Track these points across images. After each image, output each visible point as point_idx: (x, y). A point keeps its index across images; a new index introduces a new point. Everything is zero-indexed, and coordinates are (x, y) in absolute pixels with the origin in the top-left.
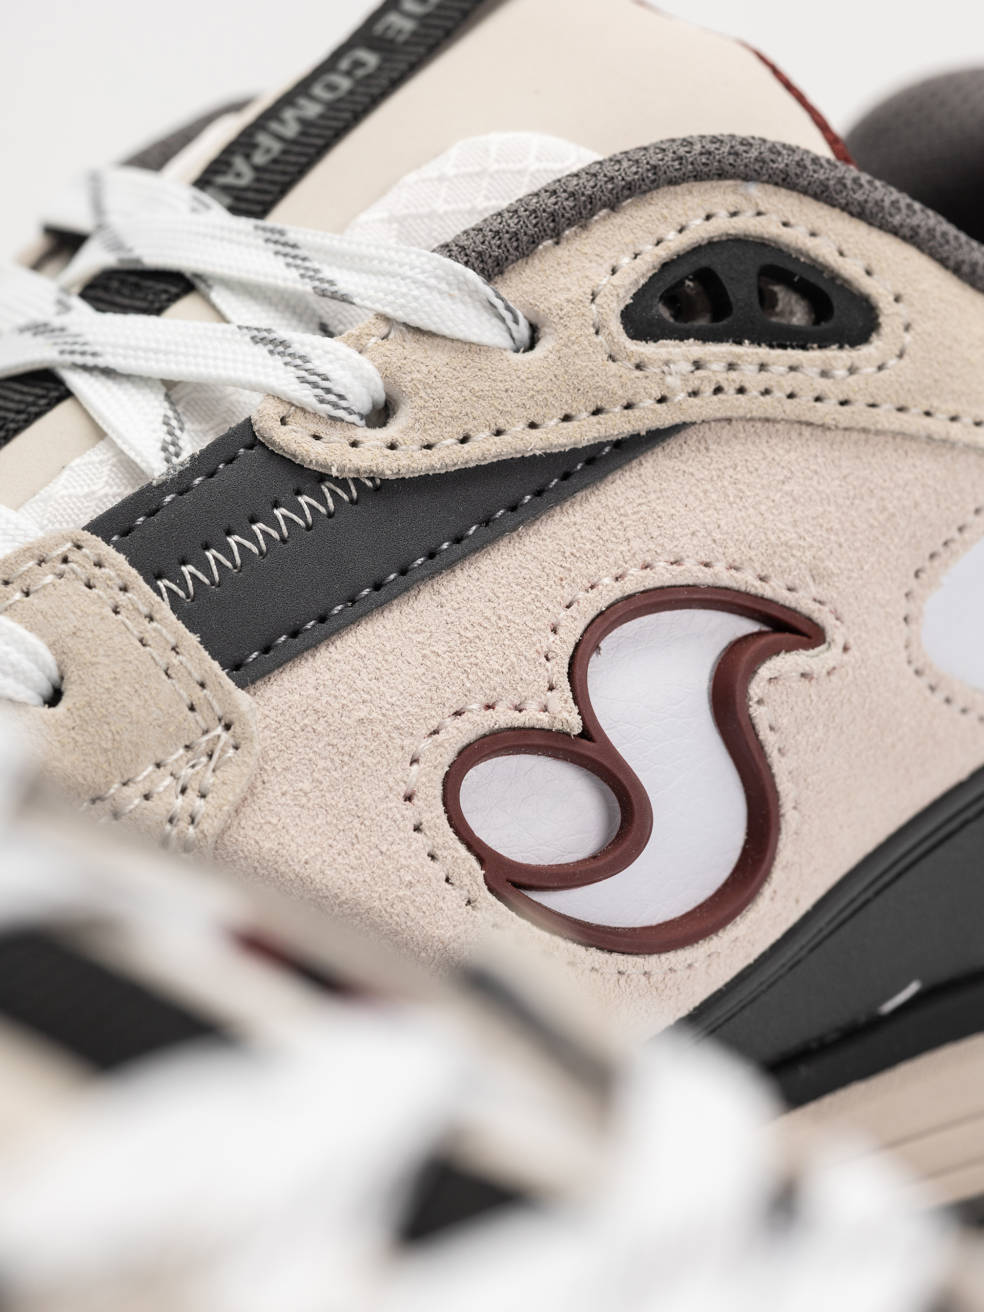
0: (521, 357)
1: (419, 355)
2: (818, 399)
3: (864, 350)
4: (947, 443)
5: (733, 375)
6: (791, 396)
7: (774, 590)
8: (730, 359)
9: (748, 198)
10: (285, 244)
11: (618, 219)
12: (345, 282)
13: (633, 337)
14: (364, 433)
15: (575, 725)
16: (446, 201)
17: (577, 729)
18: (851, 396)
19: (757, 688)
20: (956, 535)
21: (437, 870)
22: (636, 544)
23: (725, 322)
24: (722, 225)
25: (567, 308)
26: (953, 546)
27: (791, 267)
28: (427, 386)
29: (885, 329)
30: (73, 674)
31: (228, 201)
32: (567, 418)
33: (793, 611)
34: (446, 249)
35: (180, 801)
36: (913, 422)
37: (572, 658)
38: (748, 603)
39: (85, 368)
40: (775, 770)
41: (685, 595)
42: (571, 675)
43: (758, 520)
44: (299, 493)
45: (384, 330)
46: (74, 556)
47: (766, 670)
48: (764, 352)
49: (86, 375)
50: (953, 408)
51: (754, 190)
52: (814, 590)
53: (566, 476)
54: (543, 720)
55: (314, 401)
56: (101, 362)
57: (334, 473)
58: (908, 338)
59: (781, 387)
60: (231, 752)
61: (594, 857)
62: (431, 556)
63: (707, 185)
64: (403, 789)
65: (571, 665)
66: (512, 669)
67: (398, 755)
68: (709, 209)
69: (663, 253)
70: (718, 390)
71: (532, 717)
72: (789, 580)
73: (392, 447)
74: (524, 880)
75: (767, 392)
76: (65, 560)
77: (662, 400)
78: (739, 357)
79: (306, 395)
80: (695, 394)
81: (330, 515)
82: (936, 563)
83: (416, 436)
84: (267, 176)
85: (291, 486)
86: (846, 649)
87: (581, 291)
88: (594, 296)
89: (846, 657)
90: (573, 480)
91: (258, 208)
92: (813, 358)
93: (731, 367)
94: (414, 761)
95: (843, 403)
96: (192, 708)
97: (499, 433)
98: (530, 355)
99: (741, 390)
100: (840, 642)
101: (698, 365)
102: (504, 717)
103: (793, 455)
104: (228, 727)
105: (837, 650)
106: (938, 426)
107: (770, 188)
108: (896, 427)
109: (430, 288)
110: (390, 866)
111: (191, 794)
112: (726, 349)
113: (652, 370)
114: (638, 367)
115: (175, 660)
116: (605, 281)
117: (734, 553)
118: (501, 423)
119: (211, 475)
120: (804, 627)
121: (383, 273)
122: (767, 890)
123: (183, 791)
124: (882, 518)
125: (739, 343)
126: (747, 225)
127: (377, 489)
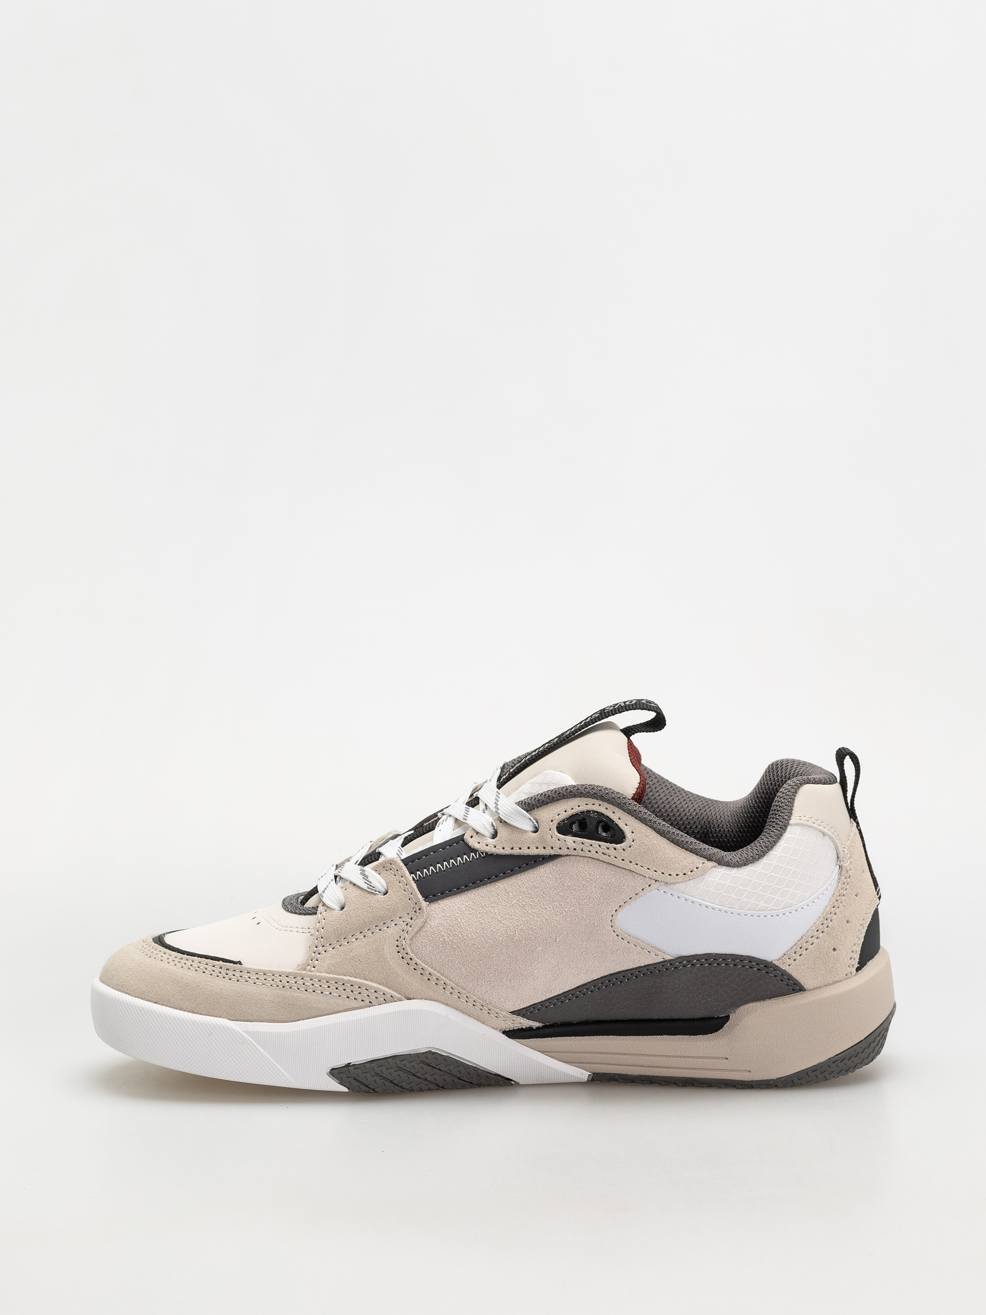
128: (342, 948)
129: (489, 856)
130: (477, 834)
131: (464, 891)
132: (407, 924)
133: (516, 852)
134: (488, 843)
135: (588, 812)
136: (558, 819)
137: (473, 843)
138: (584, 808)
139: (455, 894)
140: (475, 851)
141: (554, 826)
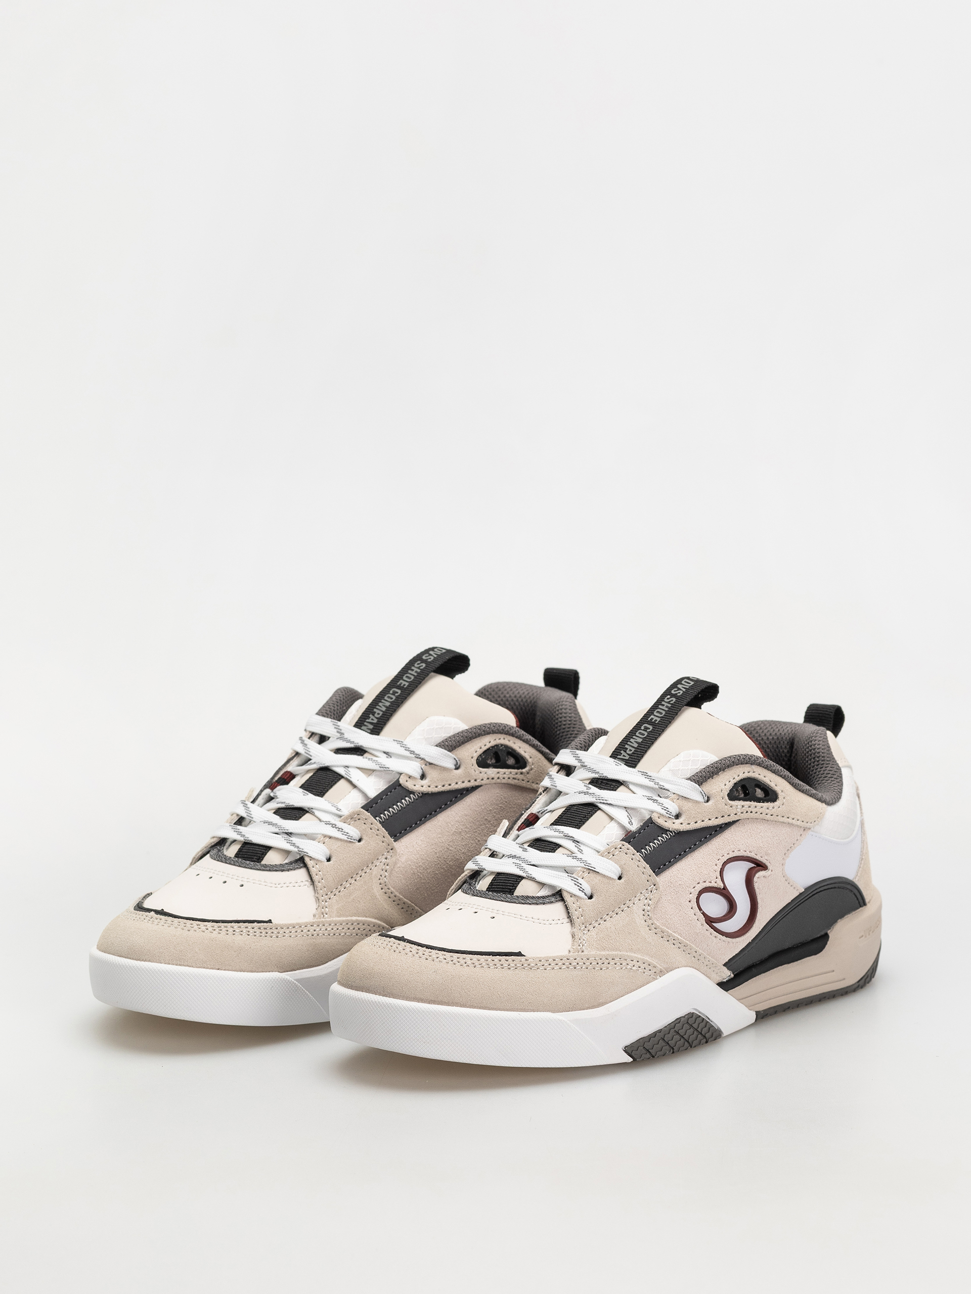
0: (706, 804)
1: (686, 803)
2: (766, 814)
3: (776, 803)
4: (792, 824)
5: (750, 809)
6: (761, 813)
7: (758, 858)
8: (749, 805)
9: (752, 768)
10: (647, 776)
11: (725, 773)
12: (667, 786)
13: (730, 800)
14: (675, 821)
15: (722, 886)
16: (691, 766)
17: (722, 888)
18: (773, 813)
19: (755, 879)
20: (792, 845)
21: (696, 918)
22: (731, 846)
23: (748, 797)
24: (746, 775)
25: (716, 793)
26: (792, 848)
27: (760, 784)
28: (688, 810)
29: (780, 799)
30: (624, 873)
31: (624, 763)
32: (716, 818)
33: (762, 862)
34: (689, 779)
35: (646, 901)
36: (785, 819)
37: (720, 871)
38: (754, 860)
39: (603, 803)
40: (758, 898)
41: (741, 858)
42: (720, 875)
43: (755, 841)
44: (663, 834)
45: (678, 798)
46: (623, 847)
47: (757, 875)
48: (756, 804)
49: (604, 805)
50: (793, 817)
51: (753, 767)
52: (766, 857)
53: (716, 831)
54: (715, 885)
55: (666, 814)
56: (608, 802)
57: (671, 830)
58: (784, 800)
59: (759, 812)
60: (655, 891)
61: (724, 916)
62: (690, 848)
63: (744, 765)
64: (689, 900)
65: (720, 873)
66: (709, 874)
67: (688, 892)
68: (744, 771)
69: (735, 781)
70: (747, 812)
71: (713, 884)
72: (761, 855)
73: (681, 824)
74: (712, 920)
75: (756, 813)
76: (621, 848)
77: (736, 814)
78: (751, 805)
79: (664, 812)
80: (742, 813)
81: (669, 839)
82: (789, 852)
83: (687, 821)
84: (631, 757)
85: (661, 833)
86: (772, 871)
87: (719, 790)
88: (722, 790)
89: (772, 873)
90: (718, 832)
91: (634, 766)
92: (765, 805)
93: (749, 807)
94: (690, 894)
95: (771, 815)
96: (648, 881)
97: (703, 821)
98: (708, 803)
99: (751, 812)
100: (771, 869)
101: (743, 806)
102: (707, 885)
103: (761, 827)
104: (654, 885)
105: (770, 871)
106: (790, 820)
107: (756, 766)
108: (782, 821)
109: (685, 788)
110: (687, 916)
111: (648, 899)
112: (748, 803)
113: (734, 807)
114: (731, 807)
115: (645, 870)
116: (723, 787)
117: (751, 849)
118: (704, 819)
119: (645, 830)
120: (764, 866)
121: (676, 785)
122: (754, 925)
123: (646, 899)
124: (779, 841)
125: (751, 801)
126: (751, 775)
127: (678, 833)
128: (341, 894)
129: (425, 795)
130: (409, 778)
131: (415, 828)
132: (384, 864)
133: (447, 788)
134: (422, 785)
135: (497, 745)
136: (476, 755)
137: (409, 785)
138: (493, 743)
139: (410, 831)
140: (413, 793)
141: (474, 762)
